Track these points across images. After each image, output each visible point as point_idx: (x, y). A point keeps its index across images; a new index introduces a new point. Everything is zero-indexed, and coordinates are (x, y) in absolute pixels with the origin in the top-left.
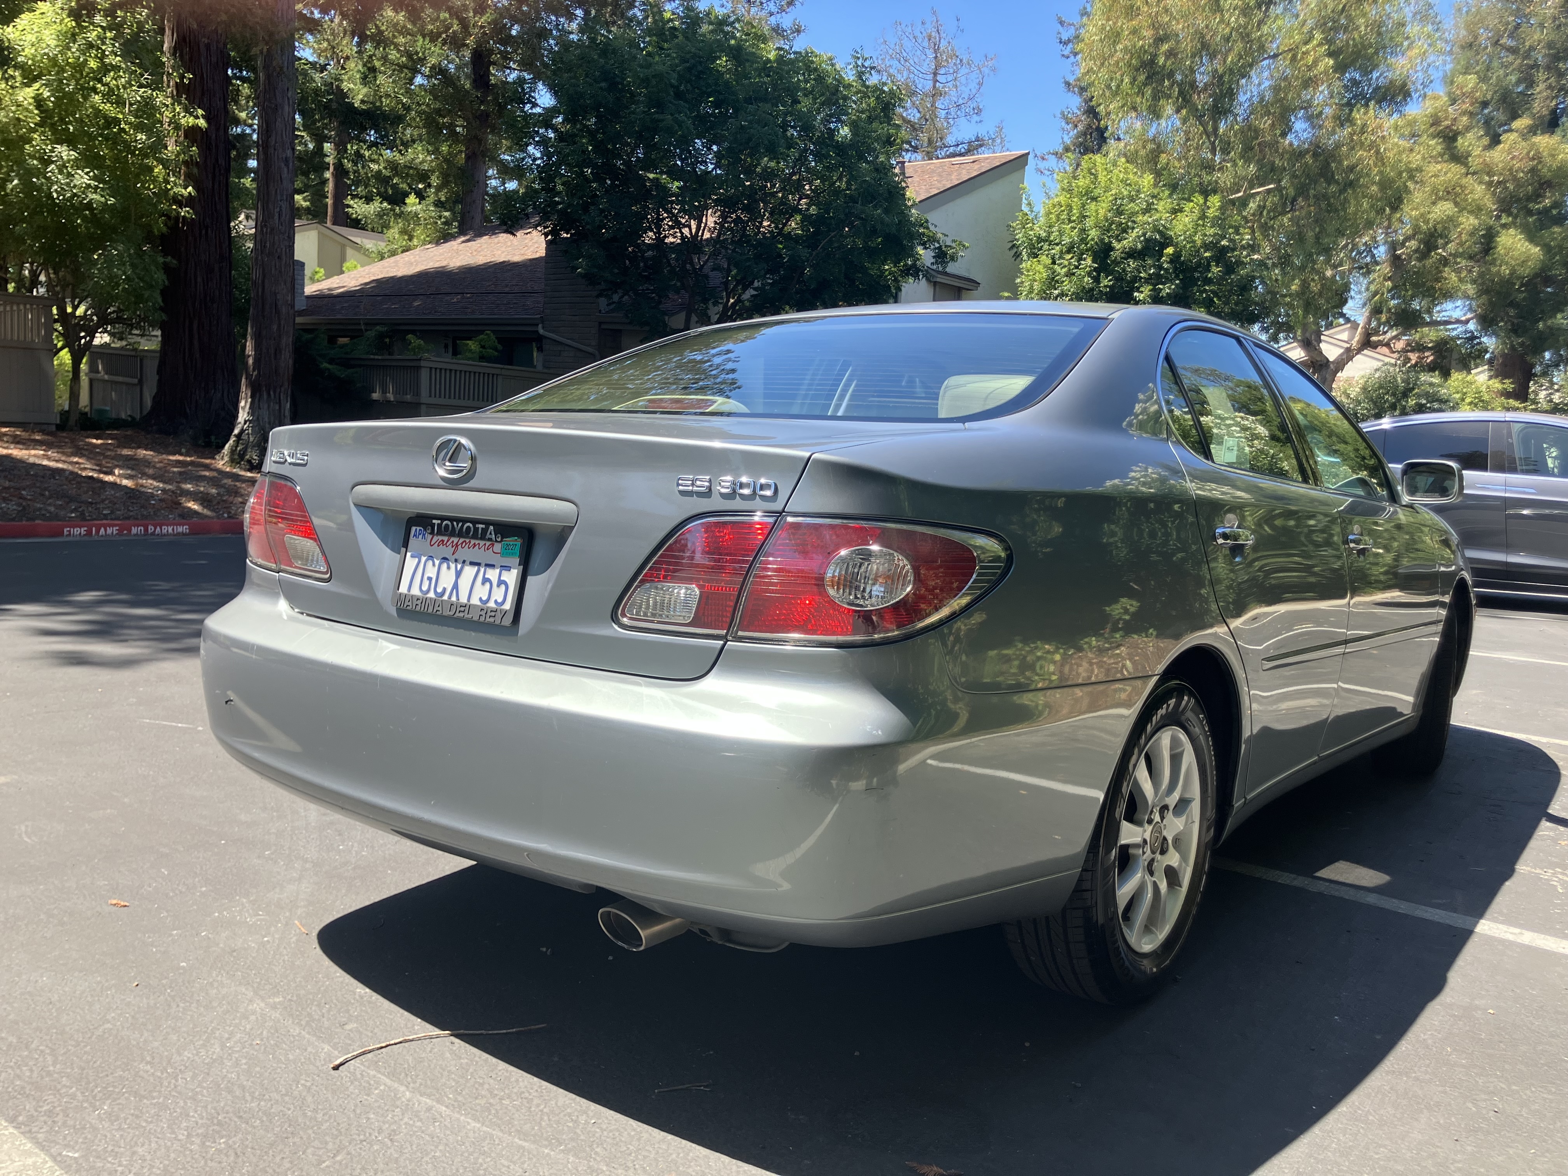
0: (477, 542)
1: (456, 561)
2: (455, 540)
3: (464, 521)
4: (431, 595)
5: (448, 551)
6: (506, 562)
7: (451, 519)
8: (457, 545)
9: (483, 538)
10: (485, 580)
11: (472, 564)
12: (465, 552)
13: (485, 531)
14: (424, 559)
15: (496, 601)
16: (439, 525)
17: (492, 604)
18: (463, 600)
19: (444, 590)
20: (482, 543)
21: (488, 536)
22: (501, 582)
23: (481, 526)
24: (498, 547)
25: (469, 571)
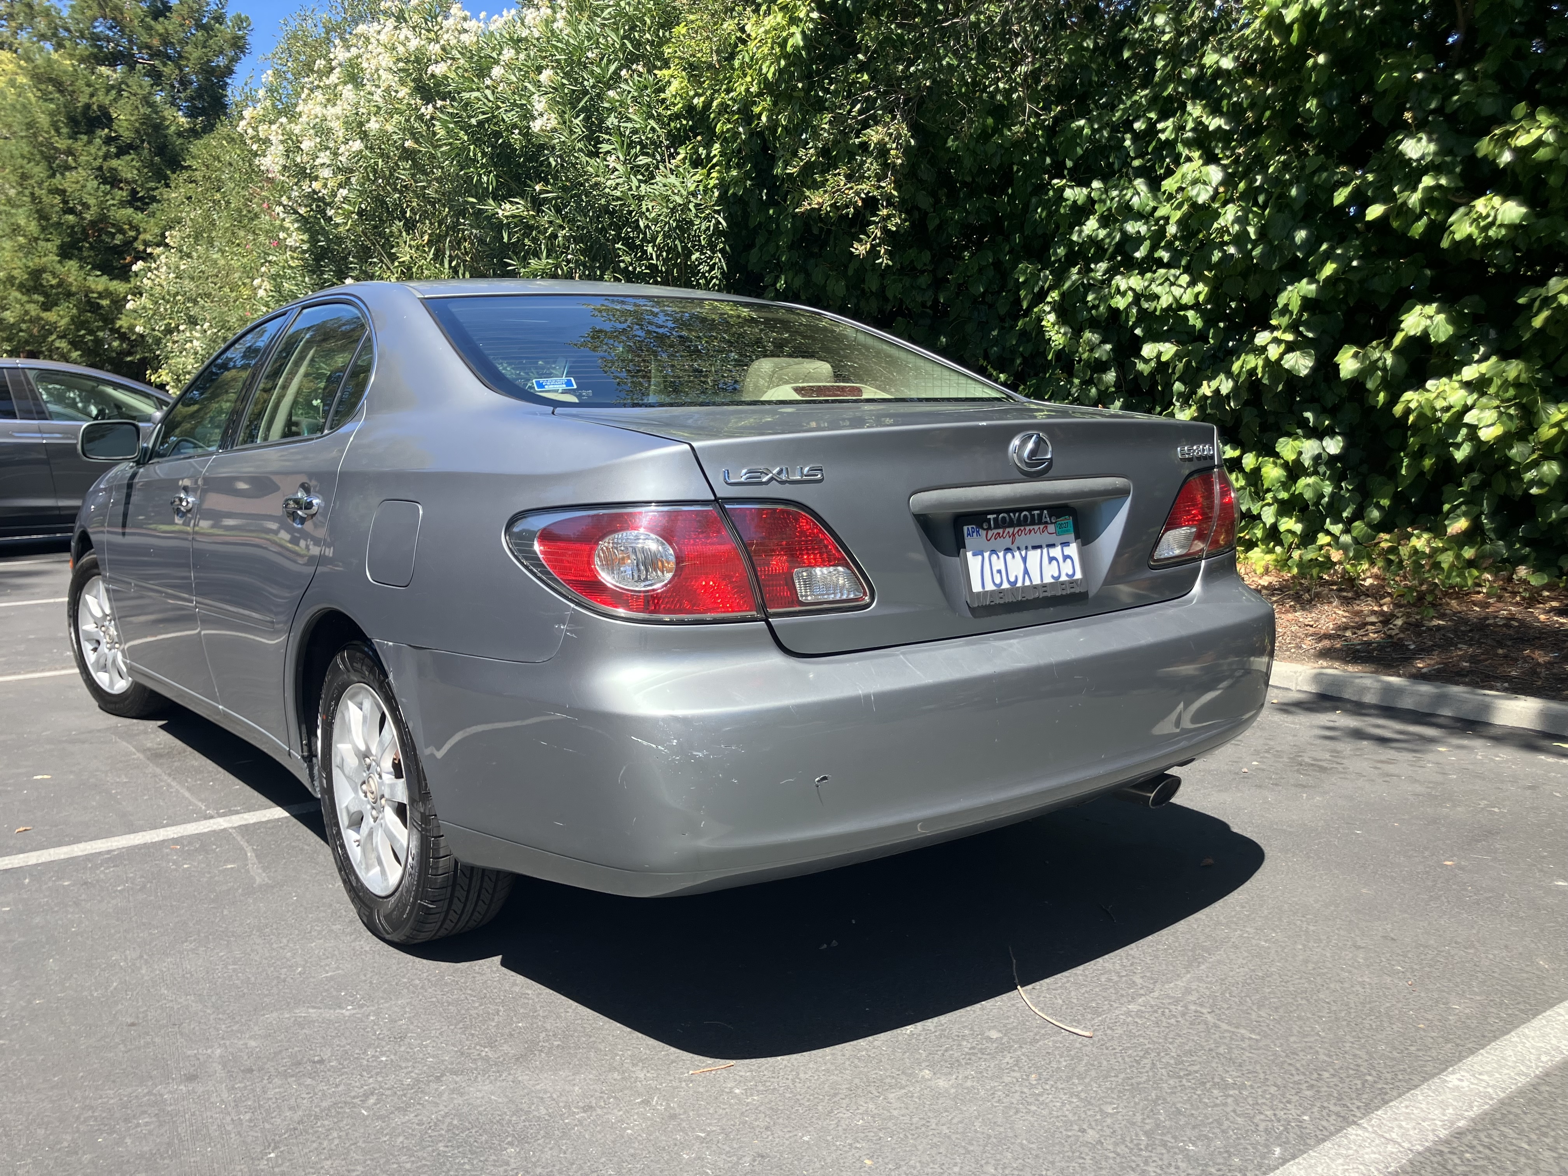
0: (1031, 528)
1: (1019, 548)
2: (1011, 530)
3: (1021, 510)
4: (1006, 585)
5: (1007, 542)
6: (1064, 538)
7: (1008, 511)
8: (1014, 535)
9: (1040, 522)
10: (1052, 559)
11: (1035, 548)
12: (1021, 540)
13: (1040, 516)
14: (986, 555)
15: (1067, 575)
16: (996, 520)
17: (1064, 578)
18: (1037, 581)
19: (1016, 577)
20: (1036, 527)
21: (1044, 520)
22: (1066, 557)
23: (1036, 512)
24: (1051, 528)
25: (1034, 556)
